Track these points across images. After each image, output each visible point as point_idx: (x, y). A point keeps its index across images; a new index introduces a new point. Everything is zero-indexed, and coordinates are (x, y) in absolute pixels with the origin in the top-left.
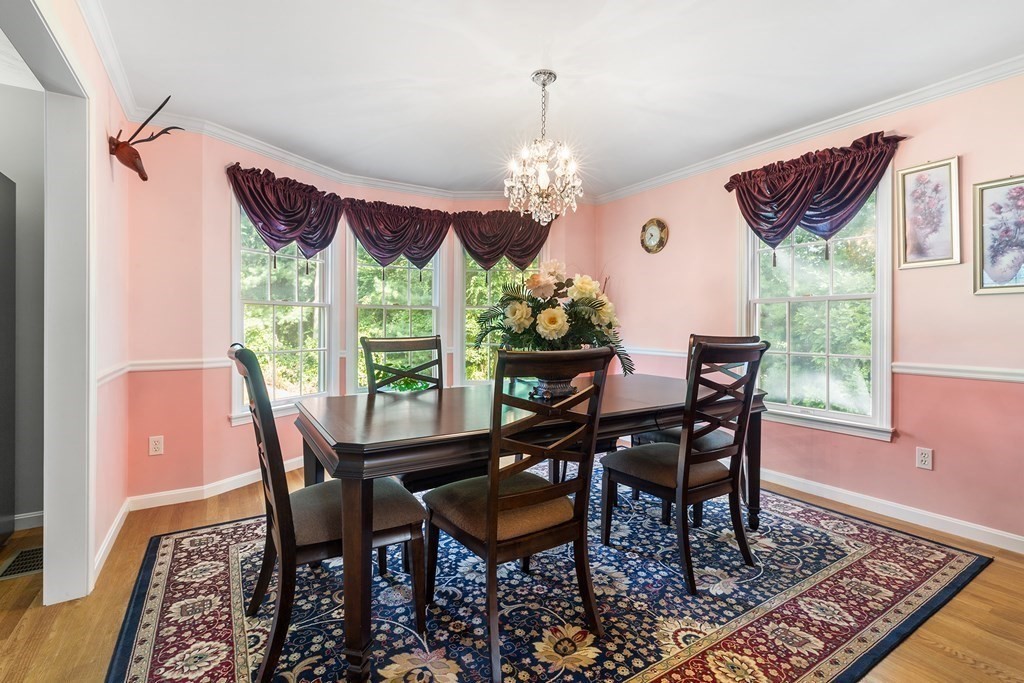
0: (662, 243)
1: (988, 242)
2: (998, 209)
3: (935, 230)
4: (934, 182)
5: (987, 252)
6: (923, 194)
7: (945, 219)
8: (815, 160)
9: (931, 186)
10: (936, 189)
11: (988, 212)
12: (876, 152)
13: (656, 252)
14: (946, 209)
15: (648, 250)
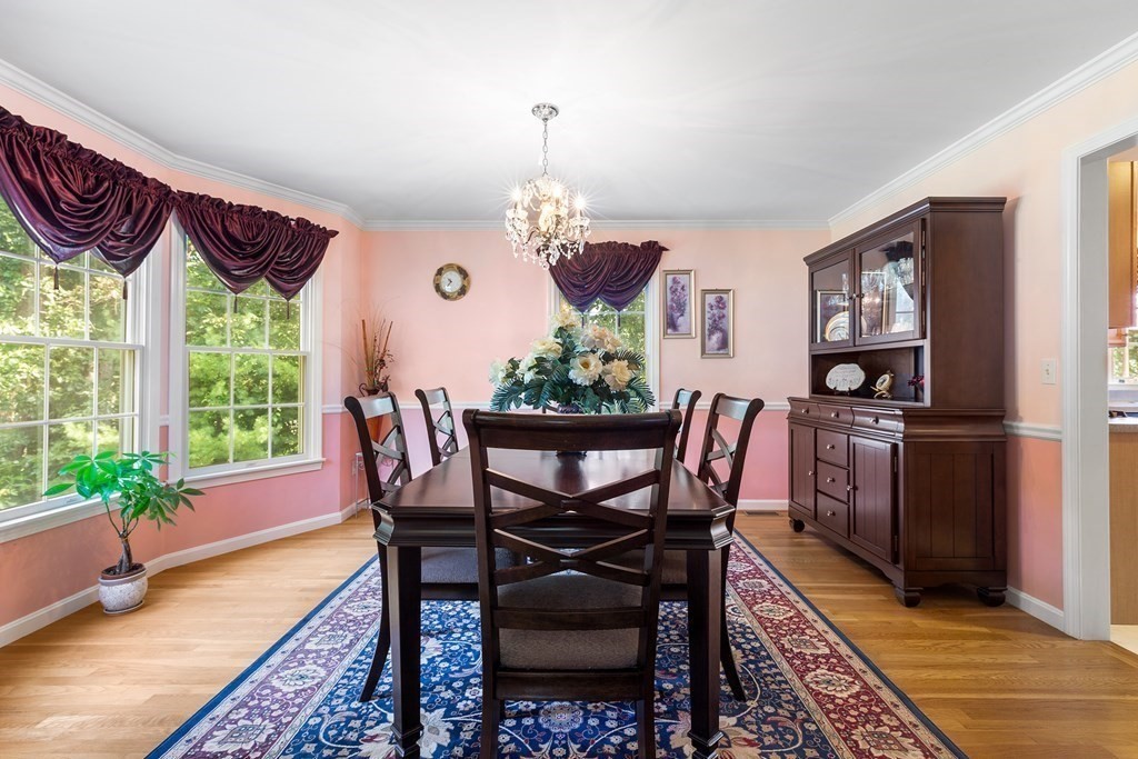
0: (463, 291)
1: (707, 327)
2: (711, 307)
3: (682, 315)
4: (682, 283)
5: (707, 332)
6: (676, 289)
7: (687, 308)
8: (614, 248)
9: (680, 285)
10: (683, 288)
11: (707, 309)
12: (651, 254)
13: (455, 299)
14: (687, 302)
15: (445, 296)
